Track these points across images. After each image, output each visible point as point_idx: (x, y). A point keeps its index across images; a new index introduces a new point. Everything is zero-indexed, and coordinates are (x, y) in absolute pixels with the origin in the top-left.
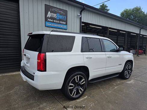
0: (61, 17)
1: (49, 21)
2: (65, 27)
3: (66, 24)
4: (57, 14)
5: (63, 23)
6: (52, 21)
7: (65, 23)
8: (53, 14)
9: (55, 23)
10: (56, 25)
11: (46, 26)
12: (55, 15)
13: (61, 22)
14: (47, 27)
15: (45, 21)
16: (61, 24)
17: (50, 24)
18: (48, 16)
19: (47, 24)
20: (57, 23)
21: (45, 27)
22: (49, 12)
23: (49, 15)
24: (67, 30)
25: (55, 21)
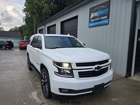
0: (102, 12)
2: (106, 22)
3: (108, 18)
4: (99, 11)
5: (104, 18)
6: (93, 20)
7: (106, 17)
8: (94, 14)
9: (96, 21)
10: (96, 24)
11: (89, 27)
12: (96, 14)
13: (102, 18)
15: (89, 23)
16: (102, 20)
17: (92, 24)
19: (90, 25)
20: (98, 21)
22: (92, 14)
24: (108, 24)
25: (96, 20)
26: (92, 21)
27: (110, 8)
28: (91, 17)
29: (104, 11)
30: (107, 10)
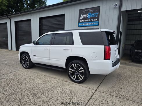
0: (92, 15)
1: (81, 22)
3: (98, 20)
4: (89, 14)
5: (94, 20)
6: (84, 21)
7: (96, 19)
8: (84, 15)
10: (86, 24)
12: (86, 16)
13: (92, 20)
14: (80, 27)
15: (79, 23)
16: (92, 21)
17: (82, 25)
19: (80, 25)
20: (88, 22)
21: (78, 27)
22: (82, 15)
23: (82, 16)
24: (98, 25)
25: (86, 21)
26: (82, 21)
27: (99, 13)
28: (81, 18)
29: (94, 14)
30: (97, 14)
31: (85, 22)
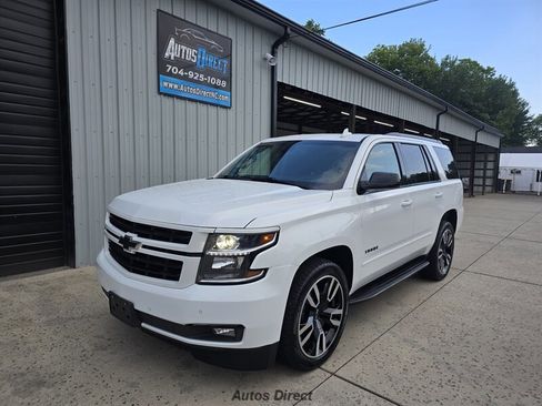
0: (212, 60)
1: (170, 74)
2: (224, 98)
4: (200, 50)
5: (219, 82)
6: (181, 73)
7: (224, 84)
8: (184, 48)
9: (192, 80)
10: (195, 91)
11: (160, 93)
12: (191, 54)
13: (212, 80)
14: (165, 95)
15: (159, 73)
16: (210, 85)
17: (176, 86)
18: (167, 54)
19: (166, 84)
21: (158, 97)
22: (172, 41)
24: (230, 108)
25: (191, 75)
26: (175, 70)
27: (231, 62)
28: (169, 54)
30: (225, 62)
31: (186, 78)
